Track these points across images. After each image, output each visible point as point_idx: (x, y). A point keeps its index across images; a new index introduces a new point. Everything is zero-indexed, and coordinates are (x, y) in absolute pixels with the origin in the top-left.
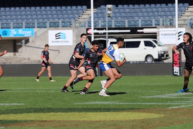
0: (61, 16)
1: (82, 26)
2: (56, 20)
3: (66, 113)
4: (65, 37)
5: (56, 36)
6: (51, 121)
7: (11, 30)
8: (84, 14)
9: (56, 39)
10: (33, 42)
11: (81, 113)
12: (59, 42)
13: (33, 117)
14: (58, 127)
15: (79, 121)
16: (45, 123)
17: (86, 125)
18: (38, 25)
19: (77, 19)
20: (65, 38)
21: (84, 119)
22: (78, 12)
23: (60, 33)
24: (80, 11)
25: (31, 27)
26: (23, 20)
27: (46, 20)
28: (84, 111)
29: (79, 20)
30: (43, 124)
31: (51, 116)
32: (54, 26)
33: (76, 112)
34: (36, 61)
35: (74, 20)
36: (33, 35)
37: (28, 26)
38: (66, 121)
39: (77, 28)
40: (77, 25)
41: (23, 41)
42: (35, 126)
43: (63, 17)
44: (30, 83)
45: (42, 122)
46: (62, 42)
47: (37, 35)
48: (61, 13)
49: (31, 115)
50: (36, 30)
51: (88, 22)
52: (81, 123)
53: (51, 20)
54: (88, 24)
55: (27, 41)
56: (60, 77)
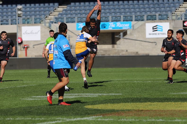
0: (158, 9)
1: (179, 19)
2: (154, 13)
3: (162, 103)
4: (162, 29)
5: (153, 29)
6: (147, 110)
7: (110, 24)
8: (180, 7)
9: (153, 31)
10: (131, 34)
11: (176, 103)
12: (156, 34)
13: (130, 107)
14: (154, 116)
15: (175, 111)
16: (141, 112)
17: (181, 114)
18: (135, 18)
19: (173, 12)
20: (162, 31)
21: (180, 109)
22: (175, 5)
23: (157, 26)
24: (177, 4)
25: (129, 20)
26: (121, 13)
27: (144, 13)
28: (180, 101)
29: (176, 13)
30: (140, 113)
31: (148, 106)
32: (152, 19)
33: (172, 102)
34: (134, 53)
35: (171, 13)
36: (131, 27)
37: (126, 20)
38: (162, 111)
39: (174, 21)
40: (174, 17)
41: (122, 34)
42: (131, 116)
43: (160, 10)
44: (128, 74)
45: (139, 111)
46: (159, 34)
47: (135, 28)
48: (158, 7)
49: (128, 104)
50: (133, 23)
51: (185, 14)
52: (177, 112)
53: (149, 13)
54: (185, 16)
55: (125, 33)
56: (157, 68)
